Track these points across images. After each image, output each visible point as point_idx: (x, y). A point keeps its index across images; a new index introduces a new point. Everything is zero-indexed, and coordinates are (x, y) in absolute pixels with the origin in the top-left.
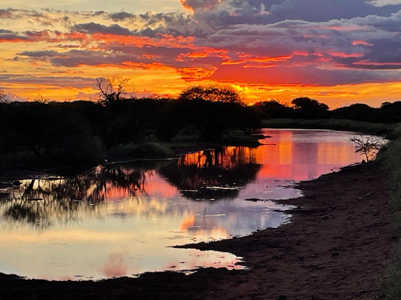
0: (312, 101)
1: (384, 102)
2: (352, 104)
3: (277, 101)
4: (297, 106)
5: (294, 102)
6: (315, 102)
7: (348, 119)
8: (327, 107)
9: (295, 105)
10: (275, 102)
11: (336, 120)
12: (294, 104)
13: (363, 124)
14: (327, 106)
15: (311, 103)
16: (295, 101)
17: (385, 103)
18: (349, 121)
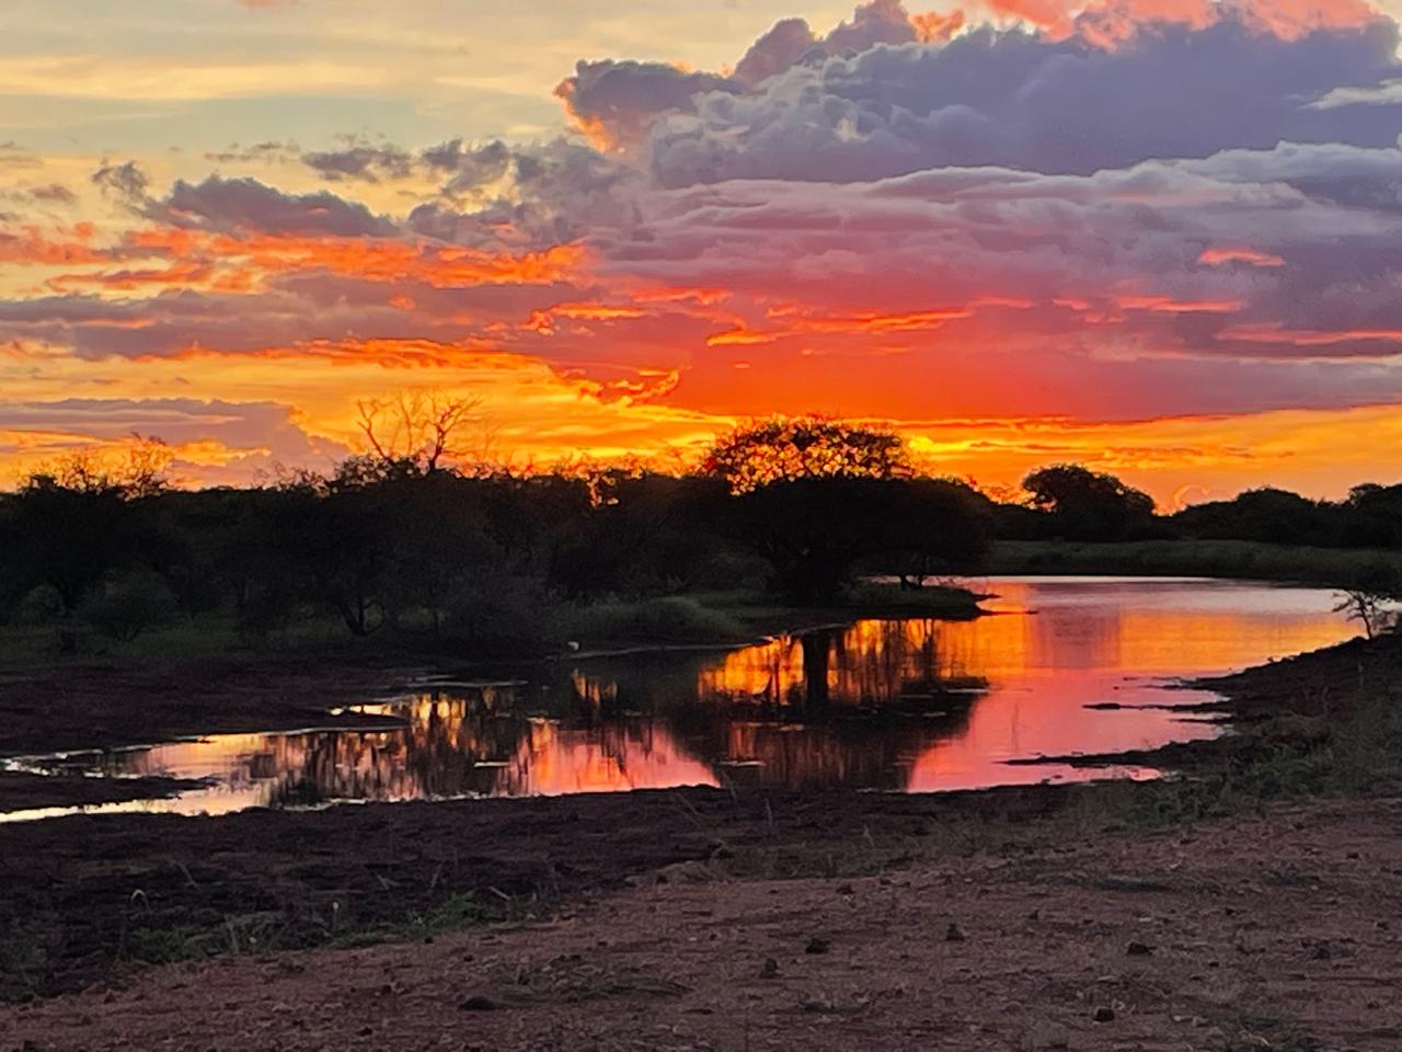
0: (1098, 480)
1: (1358, 484)
2: (1245, 491)
3: (966, 481)
4: (1043, 497)
5: (1030, 484)
6: (1107, 484)
7: (1246, 538)
8: (1148, 503)
9: (1033, 495)
10: (958, 484)
11: (1205, 542)
12: (1033, 490)
13: (1303, 554)
14: (1148, 497)
15: (1093, 486)
16: (1036, 482)
17: (1364, 487)
18: (1250, 545)
